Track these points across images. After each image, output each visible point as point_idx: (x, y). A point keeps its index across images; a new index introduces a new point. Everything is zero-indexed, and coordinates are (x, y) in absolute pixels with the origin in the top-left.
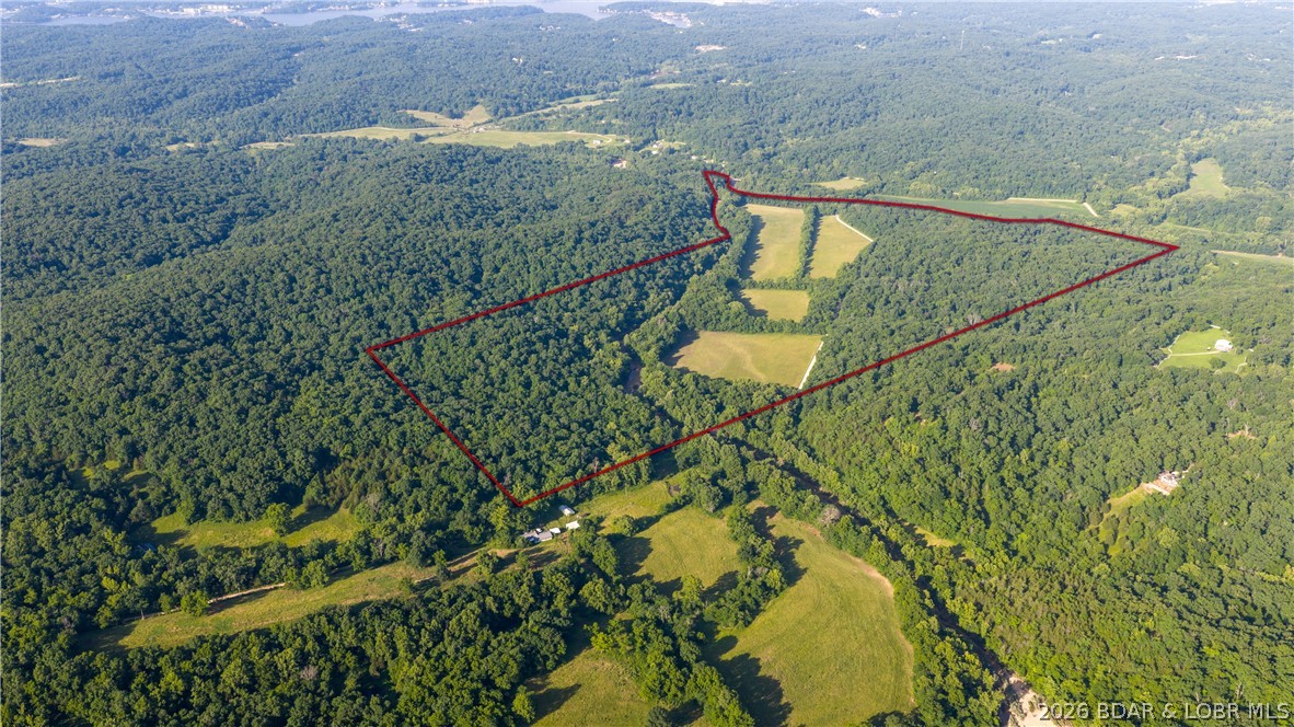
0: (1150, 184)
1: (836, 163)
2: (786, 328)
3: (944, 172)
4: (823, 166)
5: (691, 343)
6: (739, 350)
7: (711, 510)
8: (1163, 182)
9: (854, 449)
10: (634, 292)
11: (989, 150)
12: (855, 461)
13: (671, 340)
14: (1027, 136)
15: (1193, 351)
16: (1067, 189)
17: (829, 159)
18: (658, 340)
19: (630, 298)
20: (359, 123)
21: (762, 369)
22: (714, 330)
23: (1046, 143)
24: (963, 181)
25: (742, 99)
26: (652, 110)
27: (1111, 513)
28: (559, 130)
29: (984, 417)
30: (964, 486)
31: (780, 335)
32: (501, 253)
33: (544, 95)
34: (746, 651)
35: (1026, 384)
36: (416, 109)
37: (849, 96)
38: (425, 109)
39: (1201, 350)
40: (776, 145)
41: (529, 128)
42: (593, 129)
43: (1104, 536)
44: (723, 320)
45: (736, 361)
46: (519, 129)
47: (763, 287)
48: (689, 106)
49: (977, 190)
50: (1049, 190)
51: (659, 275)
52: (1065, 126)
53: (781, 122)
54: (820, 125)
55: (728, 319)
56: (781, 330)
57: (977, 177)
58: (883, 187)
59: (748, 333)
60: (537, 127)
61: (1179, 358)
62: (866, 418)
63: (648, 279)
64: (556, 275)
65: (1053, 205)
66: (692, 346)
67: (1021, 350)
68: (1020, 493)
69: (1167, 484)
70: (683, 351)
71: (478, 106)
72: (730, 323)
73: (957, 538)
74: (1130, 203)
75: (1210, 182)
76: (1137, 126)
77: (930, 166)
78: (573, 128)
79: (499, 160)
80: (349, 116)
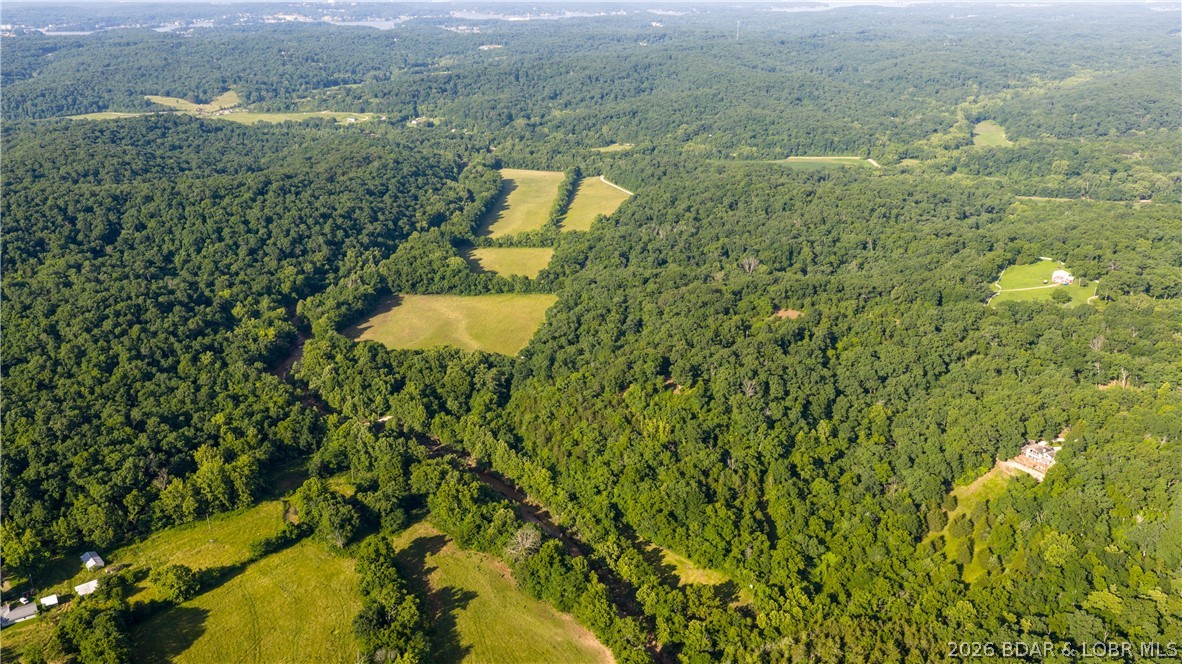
0: (935, 139)
1: (605, 129)
2: (517, 287)
3: (719, 134)
4: (591, 133)
5: (389, 310)
6: (453, 315)
7: (339, 544)
8: (948, 137)
9: (576, 434)
10: (325, 250)
11: (766, 112)
12: (577, 451)
13: (360, 305)
14: (805, 101)
15: (1026, 285)
16: (849, 147)
17: (598, 127)
18: (339, 305)
19: (318, 257)
20: (86, 108)
21: (477, 337)
22: (426, 292)
23: (825, 107)
24: (739, 141)
25: (512, 78)
26: (414, 88)
27: (959, 511)
28: (312, 111)
29: (763, 376)
30: (736, 480)
31: (510, 295)
33: (307, 83)
35: (820, 332)
36: (157, 94)
37: (624, 74)
38: (168, 94)
39: (1039, 284)
40: (543, 116)
41: (279, 110)
42: (348, 109)
44: (436, 279)
45: (446, 326)
46: (268, 110)
47: (501, 245)
48: (455, 85)
49: (754, 149)
50: (830, 147)
52: (842, 93)
53: (552, 98)
54: (592, 98)
55: (443, 278)
56: (511, 290)
57: (754, 137)
58: (653, 149)
59: (469, 295)
60: (288, 108)
61: (1010, 294)
62: (596, 387)
63: (347, 236)
65: (834, 162)
66: (391, 313)
67: (810, 290)
68: (820, 486)
70: (374, 321)
71: (230, 92)
72: (446, 284)
73: (727, 565)
74: (917, 157)
75: (992, 137)
76: (913, 95)
77: (704, 128)
78: (327, 108)
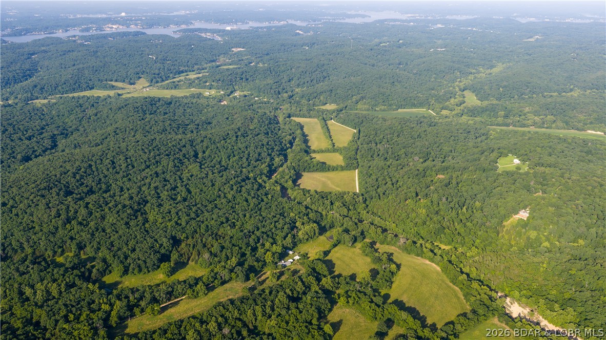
0: (452, 100)
1: (322, 98)
2: (339, 169)
3: (370, 100)
4: (317, 100)
6: (324, 179)
7: (350, 245)
8: (456, 100)
10: (268, 158)
11: (385, 90)
14: (396, 83)
15: (507, 164)
16: (421, 105)
17: (318, 97)
18: (289, 178)
19: (267, 160)
20: (85, 89)
21: (338, 186)
22: (308, 172)
23: (405, 86)
24: (379, 104)
25: (269, 72)
26: (230, 78)
27: (506, 228)
28: (187, 88)
29: (447, 196)
30: (448, 224)
31: (337, 172)
32: (205, 144)
33: (171, 73)
34: (396, 298)
35: (454, 181)
36: (112, 81)
37: (315, 69)
38: (116, 81)
39: (510, 164)
40: (292, 92)
41: (172, 88)
42: (205, 87)
43: (506, 237)
44: (311, 167)
45: (324, 184)
46: (167, 88)
47: (319, 152)
48: (246, 76)
49: (386, 107)
50: (414, 106)
51: (275, 150)
52: (409, 79)
53: (289, 81)
54: (308, 82)
55: (314, 166)
56: (337, 170)
57: (384, 102)
58: (346, 108)
60: (175, 87)
61: (503, 168)
62: (399, 201)
63: (272, 152)
64: (233, 152)
65: (417, 112)
66: (302, 179)
67: (445, 169)
68: (468, 224)
69: (524, 215)
70: (300, 181)
71: (142, 79)
72: (316, 168)
73: (453, 244)
74: (447, 109)
75: (472, 100)
76: (435, 78)
77: (362, 98)
78: (193, 87)
79: (170, 103)
80: (79, 85)
